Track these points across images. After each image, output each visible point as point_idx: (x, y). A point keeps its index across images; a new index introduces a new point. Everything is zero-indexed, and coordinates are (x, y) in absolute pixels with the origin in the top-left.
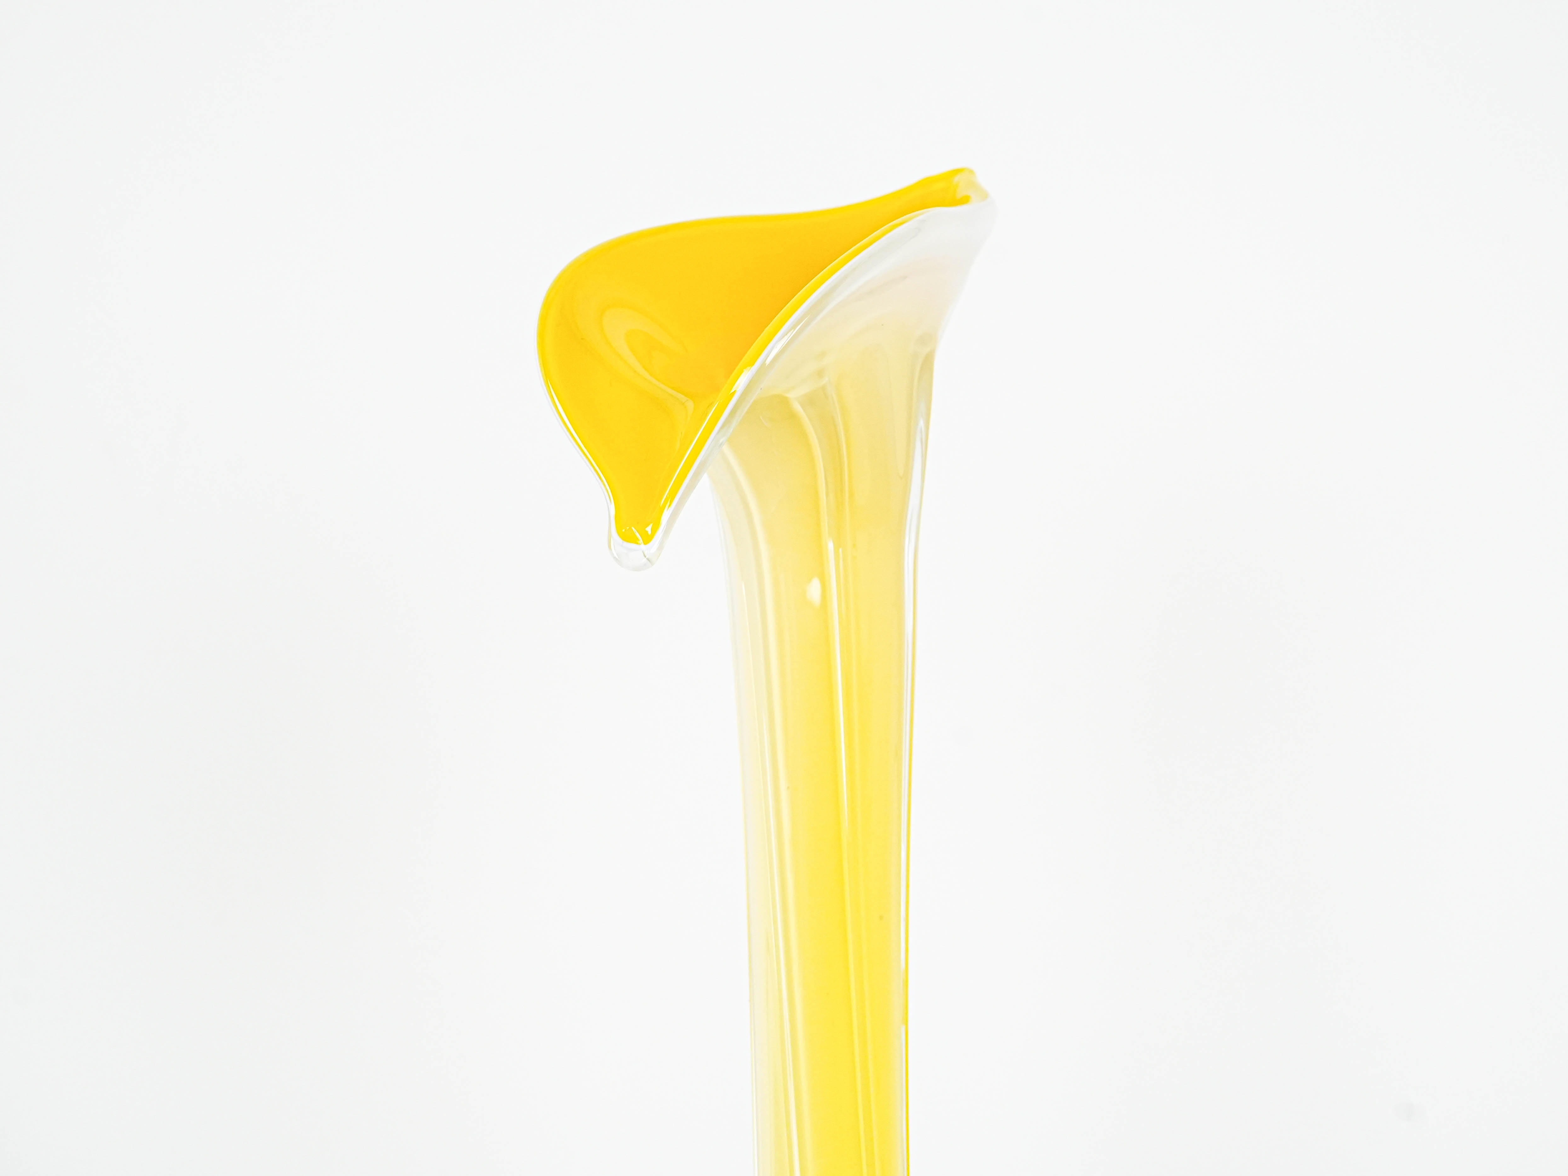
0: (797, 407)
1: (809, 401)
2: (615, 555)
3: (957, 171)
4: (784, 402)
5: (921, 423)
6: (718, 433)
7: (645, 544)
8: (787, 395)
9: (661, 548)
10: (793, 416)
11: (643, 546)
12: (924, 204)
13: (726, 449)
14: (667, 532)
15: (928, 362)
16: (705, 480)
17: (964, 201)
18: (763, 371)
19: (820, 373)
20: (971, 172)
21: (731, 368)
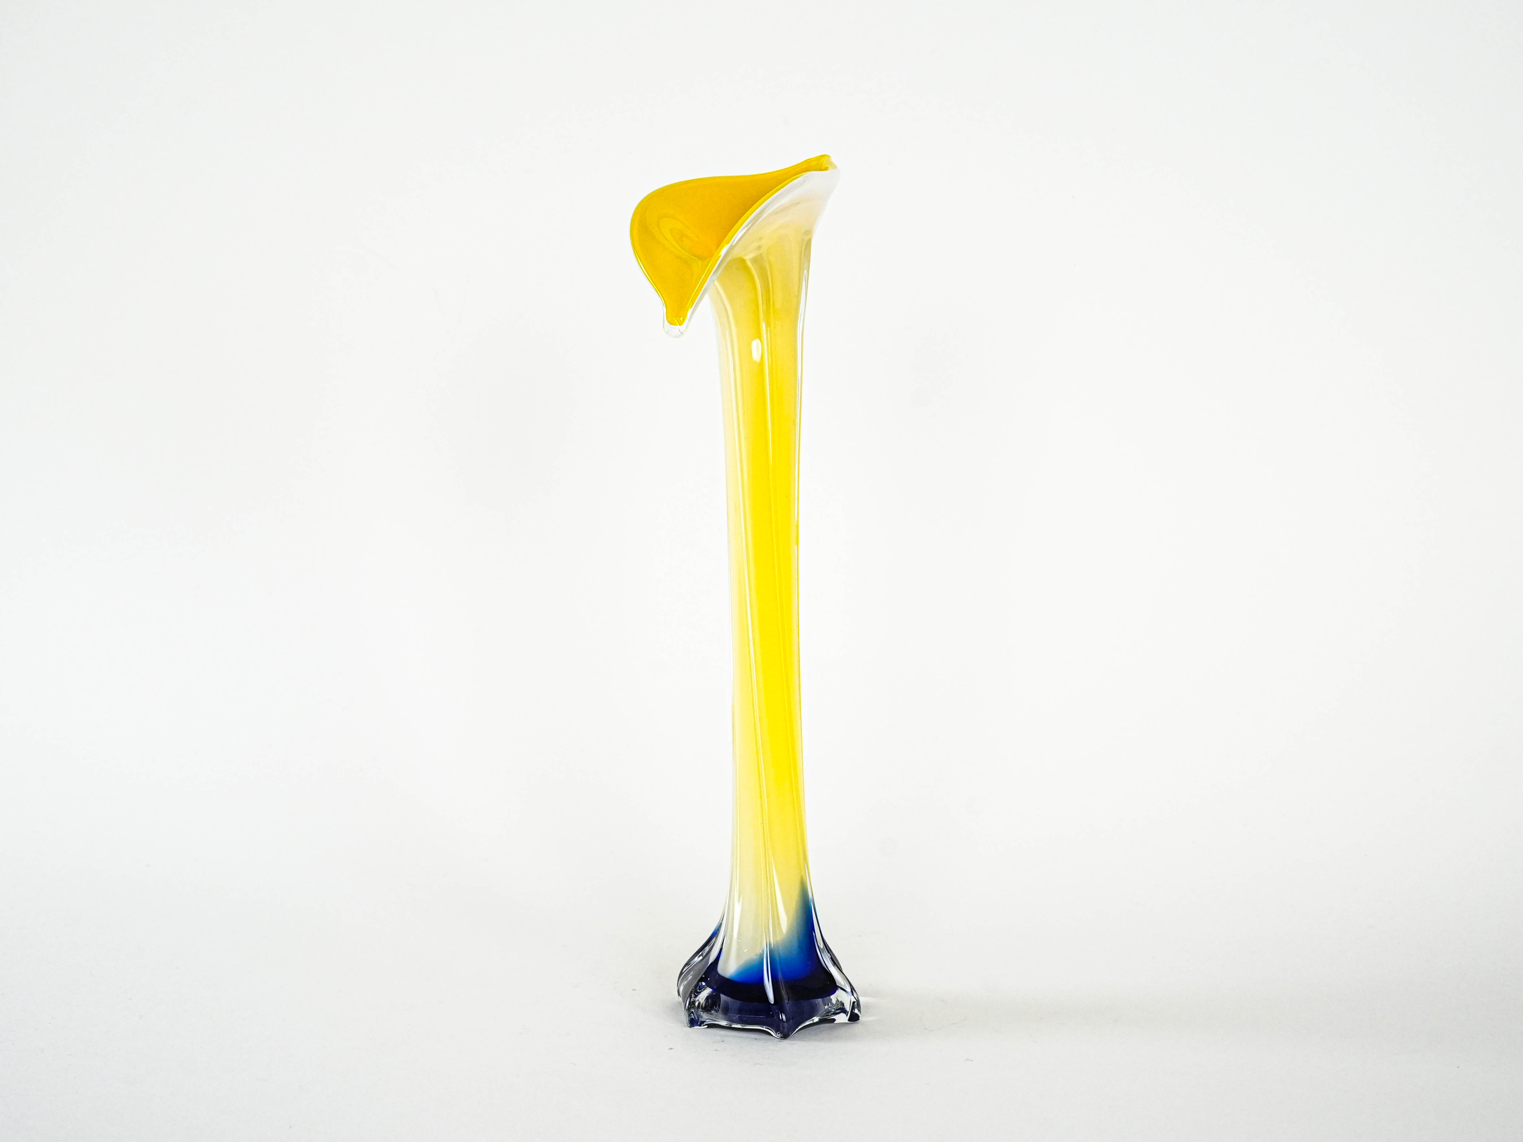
0: (749, 264)
1: (755, 260)
2: (666, 330)
3: (822, 156)
4: (742, 261)
5: (805, 272)
6: (712, 275)
7: (680, 325)
8: (745, 258)
9: (687, 327)
10: (746, 269)
11: (679, 327)
12: (807, 170)
13: (716, 283)
14: (689, 320)
15: (808, 244)
16: (706, 297)
17: (826, 169)
18: (732, 248)
19: (759, 247)
20: (829, 156)
21: (719, 245)
